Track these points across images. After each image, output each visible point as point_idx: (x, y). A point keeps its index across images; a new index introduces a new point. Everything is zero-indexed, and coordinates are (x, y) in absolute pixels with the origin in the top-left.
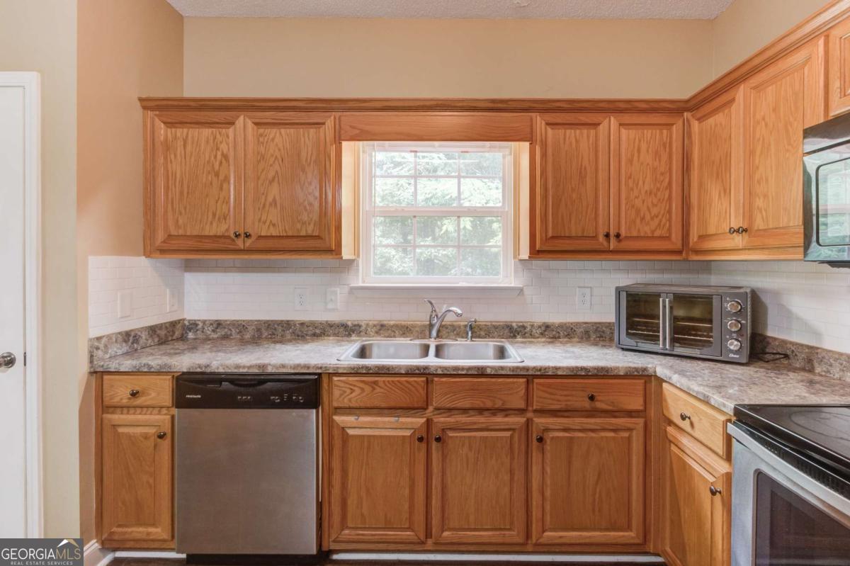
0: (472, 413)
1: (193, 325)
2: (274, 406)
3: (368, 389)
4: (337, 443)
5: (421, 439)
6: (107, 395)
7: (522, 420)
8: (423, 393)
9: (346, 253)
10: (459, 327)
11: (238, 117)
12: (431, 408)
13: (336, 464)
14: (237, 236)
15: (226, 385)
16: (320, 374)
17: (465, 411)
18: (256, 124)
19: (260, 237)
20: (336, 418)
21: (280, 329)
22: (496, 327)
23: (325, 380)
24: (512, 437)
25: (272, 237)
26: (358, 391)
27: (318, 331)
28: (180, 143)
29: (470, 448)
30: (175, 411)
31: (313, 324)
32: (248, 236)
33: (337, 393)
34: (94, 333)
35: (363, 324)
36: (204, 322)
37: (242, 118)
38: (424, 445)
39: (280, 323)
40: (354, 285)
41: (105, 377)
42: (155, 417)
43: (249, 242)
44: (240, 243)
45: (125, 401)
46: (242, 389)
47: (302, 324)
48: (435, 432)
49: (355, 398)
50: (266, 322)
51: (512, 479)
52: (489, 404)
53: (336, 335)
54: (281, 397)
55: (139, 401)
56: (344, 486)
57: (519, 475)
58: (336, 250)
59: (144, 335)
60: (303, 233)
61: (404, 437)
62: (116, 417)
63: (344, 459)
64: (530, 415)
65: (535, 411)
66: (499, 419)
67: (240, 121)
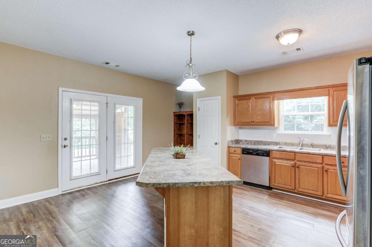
0: (307, 162)
1: (241, 141)
2: (260, 155)
3: (280, 154)
4: (273, 165)
5: (293, 166)
6: (230, 150)
7: (321, 166)
8: (294, 156)
9: (276, 125)
10: (309, 145)
11: (251, 98)
12: (296, 160)
13: (273, 170)
14: (251, 122)
15: (251, 151)
16: (270, 150)
17: (305, 162)
18: (255, 99)
19: (256, 122)
20: (273, 160)
21: (260, 143)
22: (321, 146)
23: (271, 151)
24: (318, 169)
25: (259, 122)
26: (278, 155)
27: (269, 144)
28: (240, 104)
29: (306, 170)
30: (242, 155)
31: (268, 142)
32: (254, 122)
33: (273, 155)
34: (228, 140)
35: (281, 142)
36: (243, 140)
37: (252, 98)
38: (294, 168)
39: (260, 141)
40: (278, 133)
41: (230, 148)
42: (238, 155)
43: (254, 123)
44: (252, 123)
45: (233, 152)
46: (254, 152)
47: (265, 142)
48: (297, 166)
49: (277, 156)
50: (257, 141)
51: (318, 179)
52: (311, 161)
53: (274, 145)
54: (262, 154)
55: (235, 153)
56: (275, 174)
57: (320, 179)
58: (274, 125)
59: (234, 141)
60: (266, 121)
61: (289, 166)
62: (232, 155)
63: (275, 168)
64: (324, 165)
65: (325, 164)
66: (315, 165)
67: (252, 99)
